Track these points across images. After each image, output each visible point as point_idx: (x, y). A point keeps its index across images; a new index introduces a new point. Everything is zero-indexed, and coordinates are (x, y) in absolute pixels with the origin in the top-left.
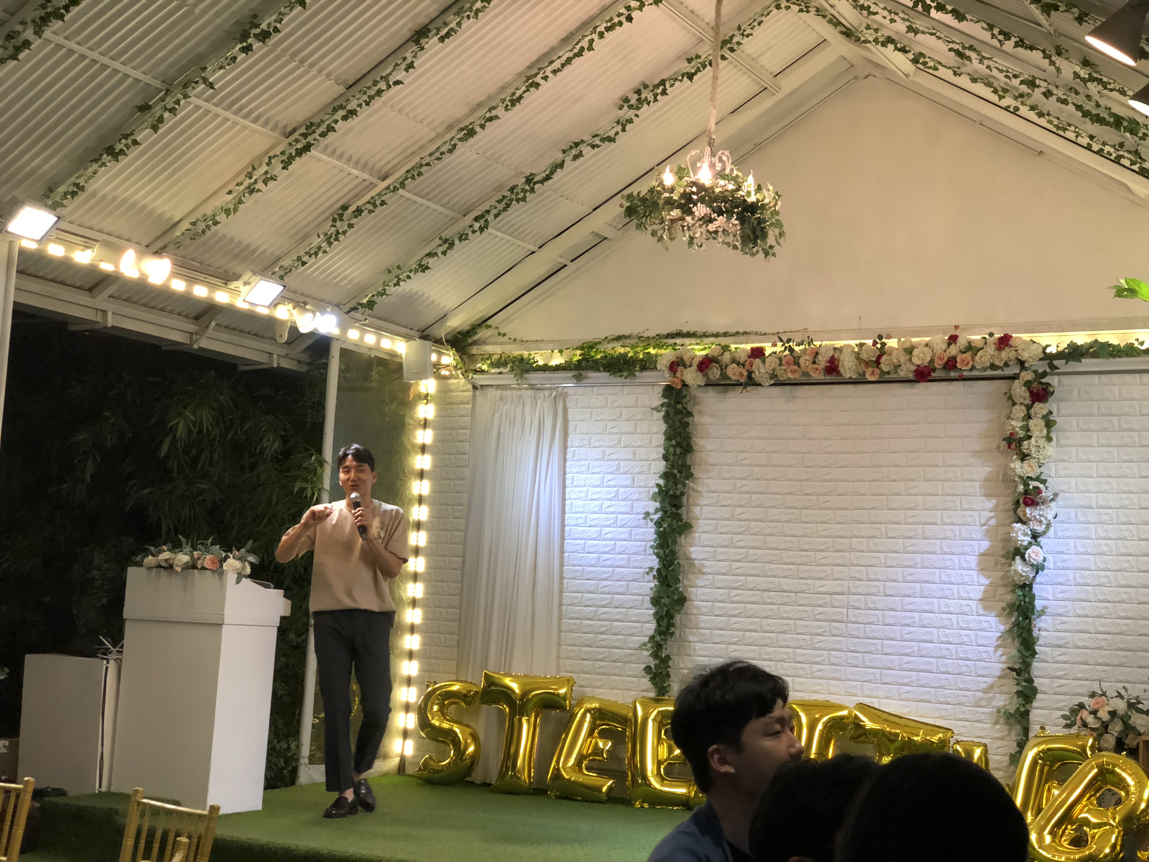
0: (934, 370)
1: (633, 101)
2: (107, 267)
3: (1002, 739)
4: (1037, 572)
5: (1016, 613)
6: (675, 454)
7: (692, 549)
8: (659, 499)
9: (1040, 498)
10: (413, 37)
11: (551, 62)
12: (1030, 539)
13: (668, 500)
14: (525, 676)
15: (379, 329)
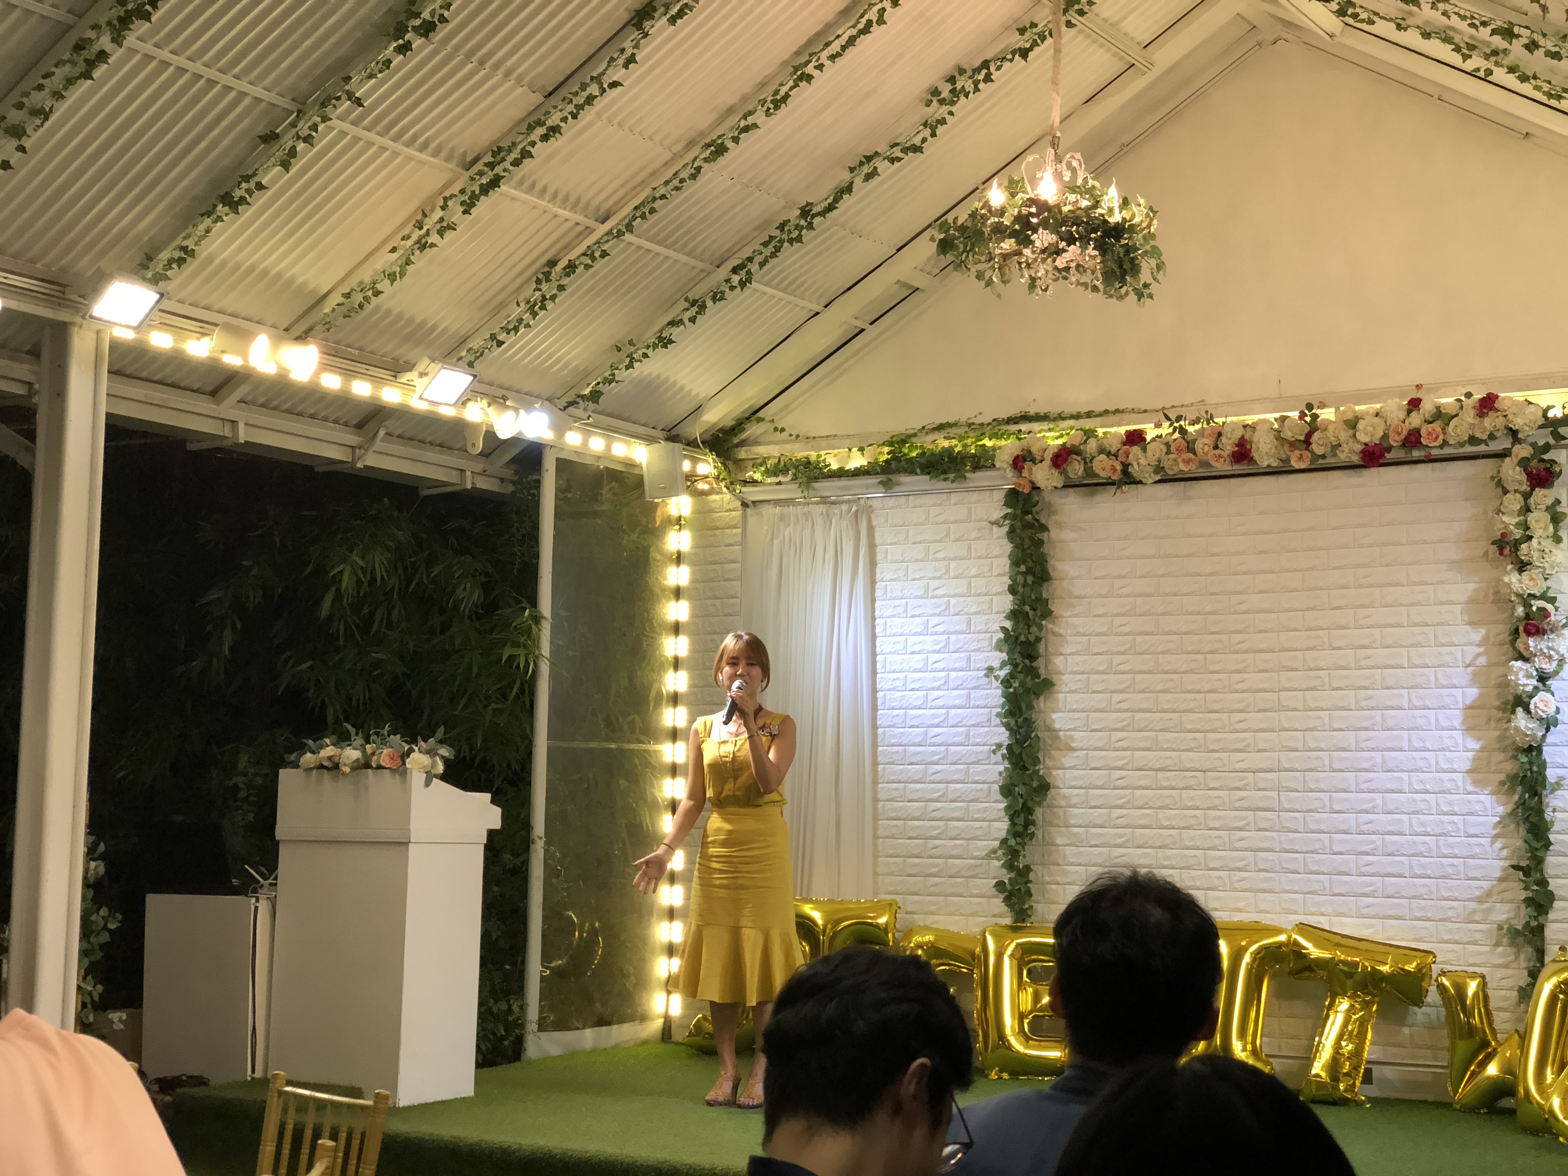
0: (1389, 449)
1: (945, 94)
2: (232, 360)
3: (1506, 966)
4: (1548, 729)
5: (1519, 789)
6: (1025, 585)
7: (1054, 716)
8: (1006, 647)
9: (1548, 623)
10: (633, 19)
11: (828, 44)
12: (1535, 683)
13: (1018, 649)
14: (831, 901)
15: (609, 430)
